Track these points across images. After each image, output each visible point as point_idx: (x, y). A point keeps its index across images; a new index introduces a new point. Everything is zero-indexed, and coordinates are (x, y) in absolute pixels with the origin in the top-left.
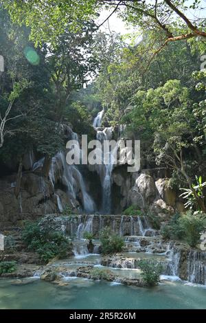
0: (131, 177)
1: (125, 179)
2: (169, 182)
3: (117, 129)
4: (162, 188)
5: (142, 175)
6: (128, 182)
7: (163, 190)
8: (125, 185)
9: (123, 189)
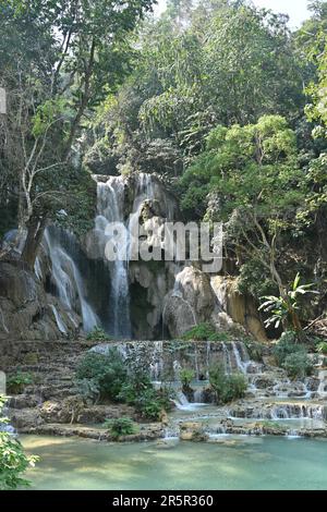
0: (167, 271)
1: (155, 276)
2: (236, 283)
3: (133, 181)
4: (224, 293)
5: (186, 269)
6: (160, 281)
7: (226, 296)
8: (156, 286)
9: (153, 293)
